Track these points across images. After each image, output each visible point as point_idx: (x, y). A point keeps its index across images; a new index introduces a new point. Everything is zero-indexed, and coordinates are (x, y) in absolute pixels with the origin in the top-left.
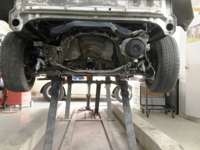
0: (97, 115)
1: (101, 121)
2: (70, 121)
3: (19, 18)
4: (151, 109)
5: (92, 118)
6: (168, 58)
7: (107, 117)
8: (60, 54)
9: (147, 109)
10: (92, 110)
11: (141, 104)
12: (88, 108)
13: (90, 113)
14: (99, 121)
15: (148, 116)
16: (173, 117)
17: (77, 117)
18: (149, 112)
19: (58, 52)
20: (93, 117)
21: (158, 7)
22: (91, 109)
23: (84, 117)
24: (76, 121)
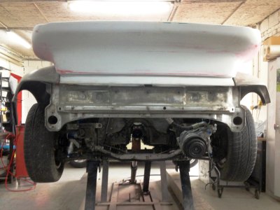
0: (146, 195)
1: (153, 206)
2: (109, 206)
3: (56, 115)
4: (224, 186)
5: (139, 199)
6: (241, 141)
7: (161, 198)
8: (99, 132)
9: (219, 186)
10: (139, 185)
11: (210, 176)
12: (133, 181)
13: (136, 190)
14: (149, 205)
15: (220, 196)
16: (257, 197)
17: (118, 198)
18: (222, 190)
19: (96, 130)
20: (141, 198)
21: (222, 101)
22: (138, 182)
23: (128, 198)
24: (117, 205)
